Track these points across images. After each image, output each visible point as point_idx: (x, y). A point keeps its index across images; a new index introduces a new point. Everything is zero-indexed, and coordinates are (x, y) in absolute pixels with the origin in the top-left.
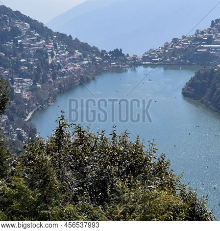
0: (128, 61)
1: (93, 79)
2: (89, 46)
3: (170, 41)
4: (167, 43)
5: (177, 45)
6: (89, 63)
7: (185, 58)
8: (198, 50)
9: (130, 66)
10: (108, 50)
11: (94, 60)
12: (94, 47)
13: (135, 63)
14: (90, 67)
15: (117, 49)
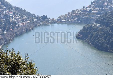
0: (50, 21)
1: (33, 29)
2: (31, 13)
3: (70, 12)
4: (69, 13)
5: (74, 14)
6: (30, 22)
7: (78, 20)
8: (84, 16)
9: (51, 23)
10: (40, 16)
11: (33, 20)
12: (33, 14)
13: (53, 22)
14: (31, 24)
15: (44, 15)
